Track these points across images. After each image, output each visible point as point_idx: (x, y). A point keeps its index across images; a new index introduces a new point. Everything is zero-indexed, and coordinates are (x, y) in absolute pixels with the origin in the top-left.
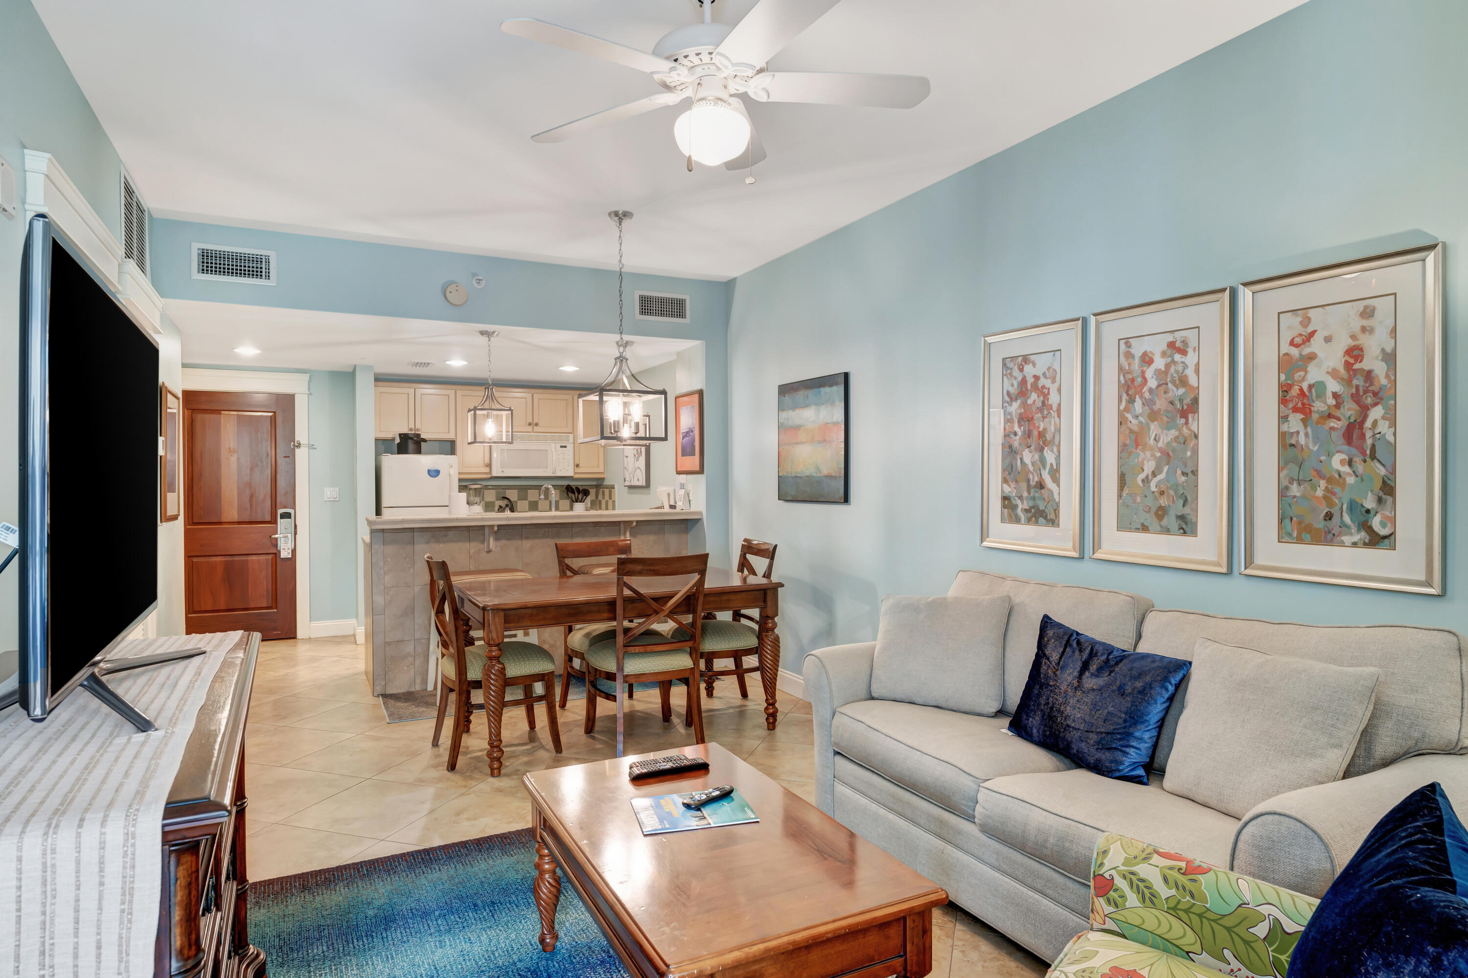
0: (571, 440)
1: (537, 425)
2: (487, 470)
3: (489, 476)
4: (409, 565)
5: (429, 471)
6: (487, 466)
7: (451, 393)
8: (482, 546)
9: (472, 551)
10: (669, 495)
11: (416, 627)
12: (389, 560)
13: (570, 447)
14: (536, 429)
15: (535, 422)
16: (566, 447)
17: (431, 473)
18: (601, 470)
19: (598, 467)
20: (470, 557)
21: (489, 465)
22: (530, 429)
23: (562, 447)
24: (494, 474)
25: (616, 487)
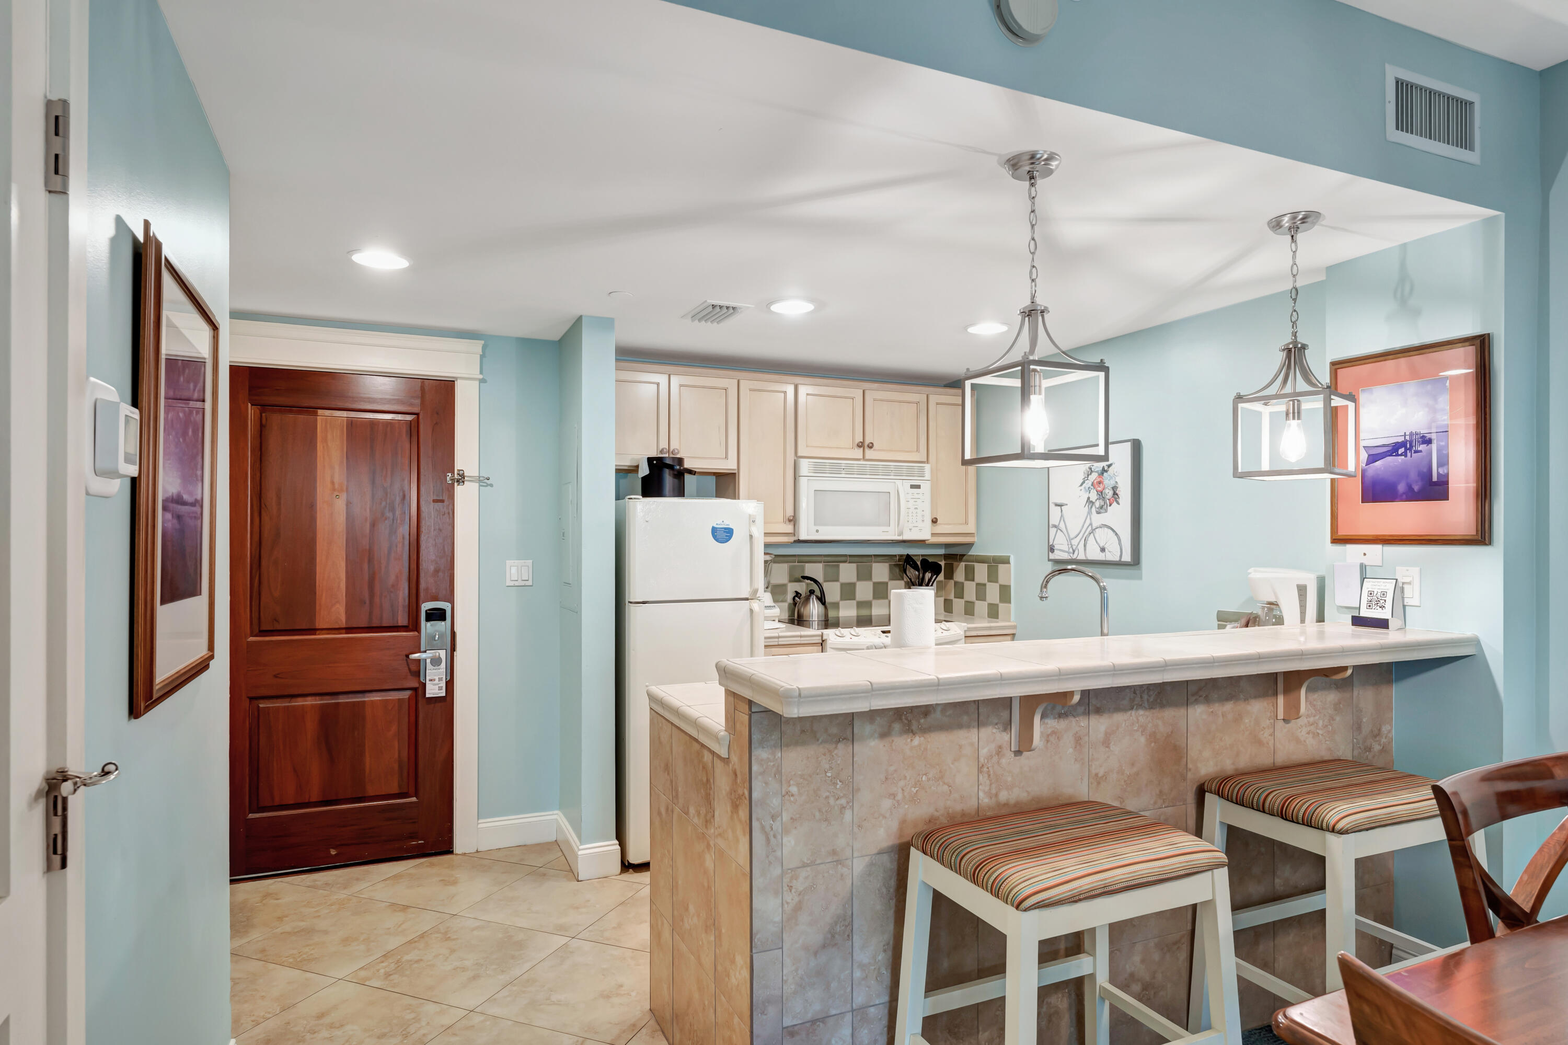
0: (928, 476)
1: (871, 446)
2: (789, 528)
3: (792, 539)
4: (843, 801)
5: (714, 530)
6: (790, 521)
7: (731, 384)
8: (1006, 737)
9: (984, 752)
10: (1302, 590)
11: (858, 974)
12: (794, 789)
13: (926, 487)
14: (869, 454)
15: (867, 442)
16: (918, 487)
17: (718, 534)
18: (971, 528)
19: (966, 523)
20: (980, 770)
21: (793, 520)
22: (858, 453)
23: (912, 487)
24: (802, 537)
25: (1012, 560)
